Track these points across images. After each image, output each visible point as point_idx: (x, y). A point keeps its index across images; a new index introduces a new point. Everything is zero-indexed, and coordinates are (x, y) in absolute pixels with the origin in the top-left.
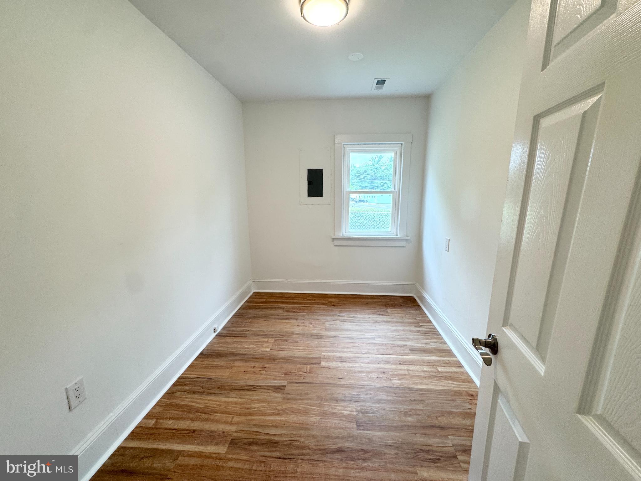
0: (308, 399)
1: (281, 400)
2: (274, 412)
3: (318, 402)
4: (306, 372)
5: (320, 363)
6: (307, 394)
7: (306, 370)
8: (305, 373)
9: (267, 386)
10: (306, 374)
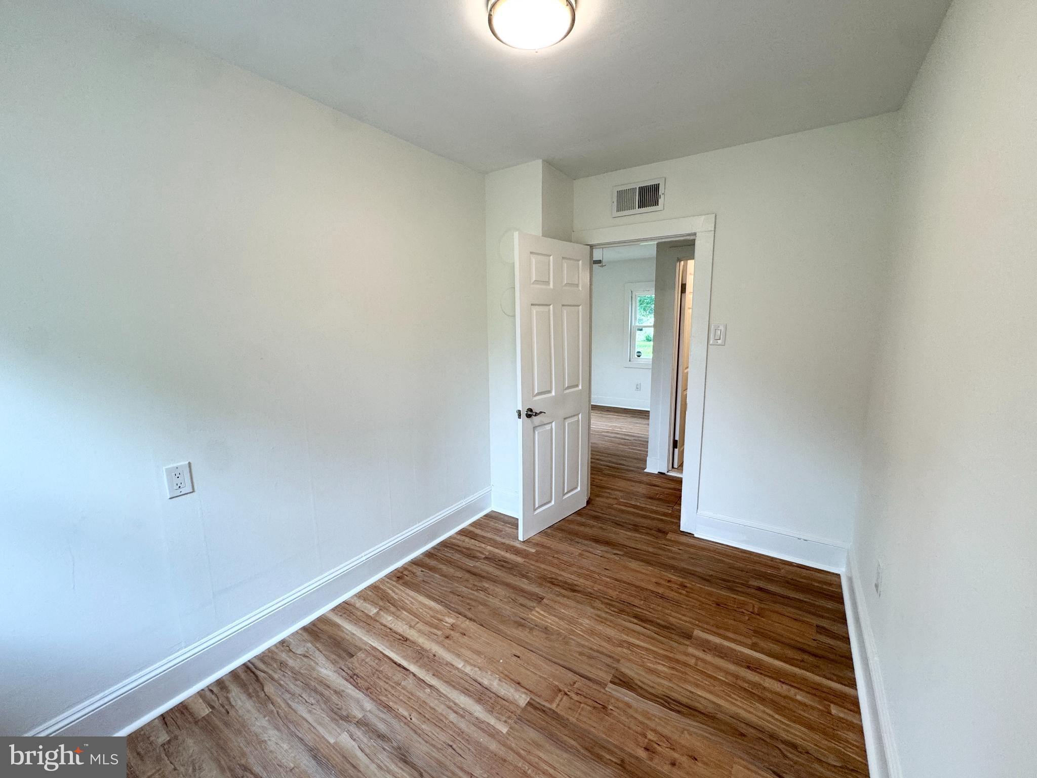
0: (583, 646)
1: (622, 661)
2: (635, 649)
3: (571, 637)
4: (566, 694)
5: (527, 704)
6: (581, 654)
7: (562, 699)
8: (568, 693)
9: (643, 697)
10: (566, 690)
